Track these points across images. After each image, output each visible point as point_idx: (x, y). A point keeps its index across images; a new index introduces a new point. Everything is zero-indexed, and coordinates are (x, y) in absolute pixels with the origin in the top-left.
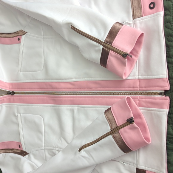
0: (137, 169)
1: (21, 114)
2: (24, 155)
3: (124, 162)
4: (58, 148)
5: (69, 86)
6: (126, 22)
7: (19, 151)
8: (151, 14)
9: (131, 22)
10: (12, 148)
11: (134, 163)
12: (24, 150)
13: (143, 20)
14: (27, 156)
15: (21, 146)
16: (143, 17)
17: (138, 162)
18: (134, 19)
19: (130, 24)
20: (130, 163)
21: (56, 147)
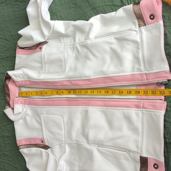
0: (141, 157)
1: (44, 115)
2: (47, 149)
3: (130, 152)
4: (76, 141)
5: (88, 82)
6: (133, 29)
7: (42, 146)
8: (153, 23)
9: (137, 30)
10: (35, 143)
11: (138, 153)
12: (47, 144)
13: (147, 28)
14: (49, 149)
15: (43, 141)
16: (147, 26)
17: (142, 151)
18: (139, 27)
19: (136, 31)
20: (135, 153)
21: (75, 141)
